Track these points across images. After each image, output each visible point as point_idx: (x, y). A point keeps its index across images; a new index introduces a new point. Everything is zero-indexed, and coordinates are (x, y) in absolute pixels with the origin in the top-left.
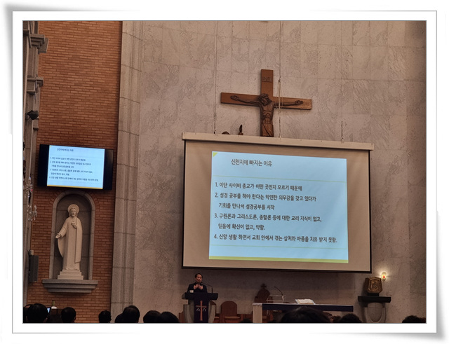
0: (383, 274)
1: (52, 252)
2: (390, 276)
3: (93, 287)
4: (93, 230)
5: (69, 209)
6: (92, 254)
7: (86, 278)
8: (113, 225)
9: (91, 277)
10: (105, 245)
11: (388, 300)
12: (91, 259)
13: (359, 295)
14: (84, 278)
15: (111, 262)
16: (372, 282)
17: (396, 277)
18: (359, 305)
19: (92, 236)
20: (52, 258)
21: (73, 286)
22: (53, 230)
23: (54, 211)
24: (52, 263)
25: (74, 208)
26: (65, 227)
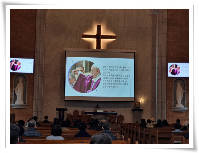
0: (142, 100)
2: (144, 101)
3: (27, 106)
4: (27, 87)
6: (27, 95)
8: (34, 85)
9: (26, 103)
10: (31, 92)
11: (142, 110)
12: (27, 97)
13: (133, 108)
14: (24, 103)
15: (33, 98)
16: (137, 103)
17: (147, 102)
18: (132, 112)
19: (27, 89)
20: (13, 96)
21: (20, 106)
22: (13, 87)
23: (14, 81)
24: (13, 98)
25: (21, 80)
26: (17, 86)
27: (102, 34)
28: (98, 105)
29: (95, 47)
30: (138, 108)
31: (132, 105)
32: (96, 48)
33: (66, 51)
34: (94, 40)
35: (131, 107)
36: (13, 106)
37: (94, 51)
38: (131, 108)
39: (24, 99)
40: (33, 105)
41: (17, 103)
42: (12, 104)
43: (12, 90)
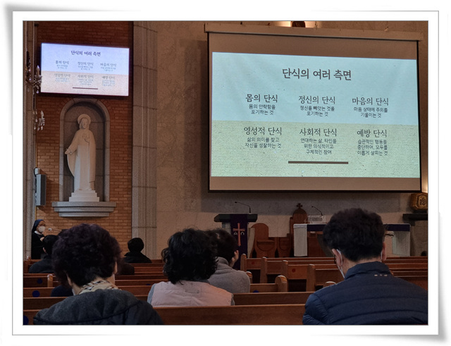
1: (61, 172)
3: (111, 210)
4: (108, 144)
5: (79, 120)
6: (107, 171)
7: (103, 199)
8: (131, 137)
9: (108, 198)
10: (123, 162)
12: (107, 178)
13: (405, 213)
14: (101, 200)
15: (131, 181)
19: (108, 151)
20: (61, 177)
21: (88, 210)
22: (61, 145)
23: (61, 123)
24: (61, 183)
25: (85, 119)
26: (75, 140)
32: (290, 26)
35: (399, 210)
36: (61, 210)
39: (98, 184)
40: (130, 205)
41: (75, 198)
42: (60, 204)
43: (57, 155)
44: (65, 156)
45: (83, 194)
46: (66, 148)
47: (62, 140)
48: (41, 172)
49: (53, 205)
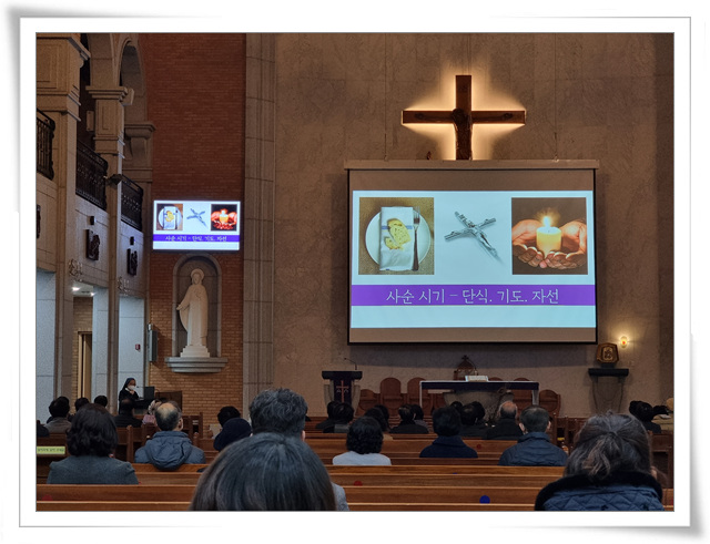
0: (624, 339)
1: (174, 327)
2: (633, 342)
3: (223, 365)
4: (220, 300)
5: (191, 275)
6: (219, 327)
7: (214, 354)
8: (242, 292)
9: (219, 355)
10: (235, 317)
11: (625, 373)
12: (219, 333)
13: (592, 367)
14: (212, 356)
15: (241, 336)
16: (605, 350)
17: (642, 343)
18: (590, 380)
19: (219, 306)
20: (174, 333)
21: (198, 365)
22: (174, 301)
23: (174, 278)
24: (174, 339)
25: (197, 274)
26: (187, 296)
27: (474, 108)
28: (465, 358)
29: (451, 153)
30: (612, 364)
31: (590, 354)
32: (454, 158)
33: (349, 170)
34: (448, 131)
35: (585, 363)
36: (173, 365)
37: (449, 169)
38: (586, 368)
39: (210, 340)
40: (241, 361)
41: (187, 353)
42: (171, 359)
43: (170, 310)
44: (178, 312)
45: (194, 349)
46: (178, 303)
47: (174, 295)
48: (154, 327)
49: (166, 360)
